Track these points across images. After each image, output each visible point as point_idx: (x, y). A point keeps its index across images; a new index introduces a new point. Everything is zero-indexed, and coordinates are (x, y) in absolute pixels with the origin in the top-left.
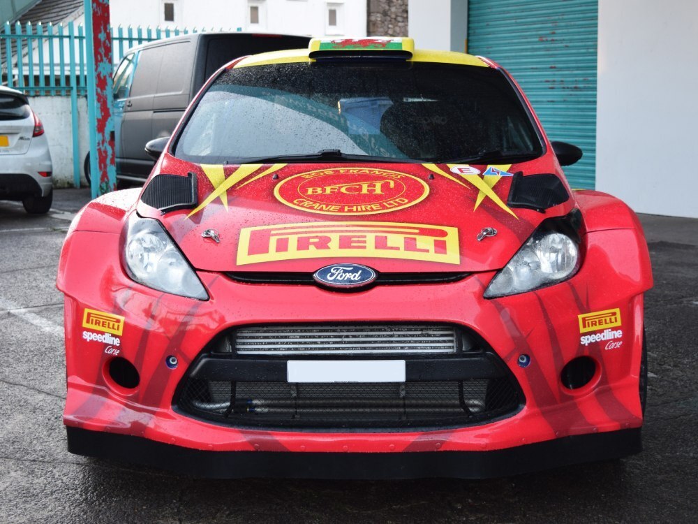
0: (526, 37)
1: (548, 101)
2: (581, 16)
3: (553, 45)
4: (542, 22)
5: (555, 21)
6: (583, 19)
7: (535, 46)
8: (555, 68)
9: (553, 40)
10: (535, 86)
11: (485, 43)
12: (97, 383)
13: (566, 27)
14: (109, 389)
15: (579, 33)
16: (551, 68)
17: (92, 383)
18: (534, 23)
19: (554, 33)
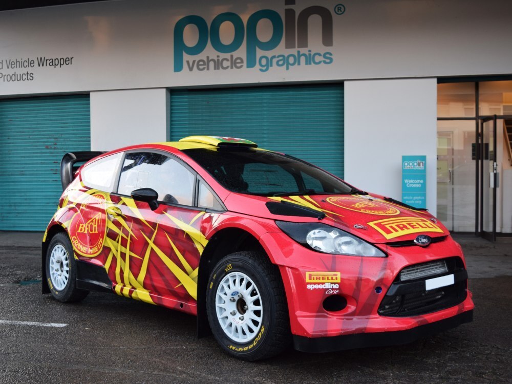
0: (36, 146)
1: (53, 181)
2: (73, 136)
3: (55, 151)
4: (48, 138)
5: (56, 138)
6: (75, 138)
7: (43, 151)
8: (57, 162)
9: (55, 148)
10: (43, 173)
11: (7, 148)
12: (318, 312)
13: (64, 141)
14: (328, 314)
15: (72, 145)
16: (55, 163)
17: (314, 313)
18: (42, 138)
19: (56, 144)
